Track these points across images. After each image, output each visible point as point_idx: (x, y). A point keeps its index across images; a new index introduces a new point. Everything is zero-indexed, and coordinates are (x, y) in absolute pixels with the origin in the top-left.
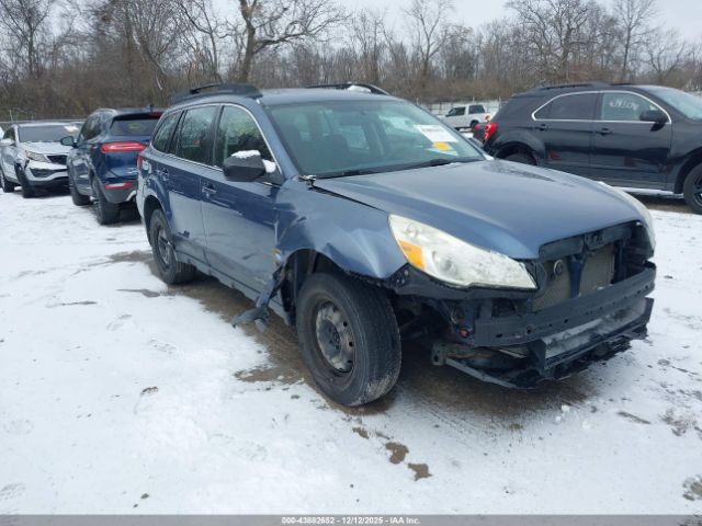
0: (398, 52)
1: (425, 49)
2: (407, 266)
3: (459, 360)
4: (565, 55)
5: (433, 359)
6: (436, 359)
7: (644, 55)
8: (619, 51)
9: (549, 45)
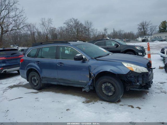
0: (39, 33)
1: (46, 32)
2: (130, 71)
3: (134, 88)
4: (78, 34)
5: (126, 89)
6: (127, 89)
7: (92, 34)
8: (87, 33)
9: (74, 32)
